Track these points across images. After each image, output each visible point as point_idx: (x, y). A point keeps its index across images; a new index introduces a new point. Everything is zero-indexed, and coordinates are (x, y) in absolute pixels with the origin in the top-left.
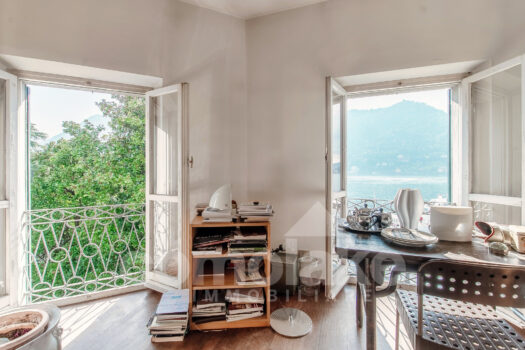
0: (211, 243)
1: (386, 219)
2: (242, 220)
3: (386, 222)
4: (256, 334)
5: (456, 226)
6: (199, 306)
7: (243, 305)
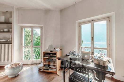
0: (47, 55)
1: (75, 53)
2: (52, 52)
3: (75, 54)
4: (53, 74)
5: (85, 56)
6: (44, 67)
7: (52, 68)
